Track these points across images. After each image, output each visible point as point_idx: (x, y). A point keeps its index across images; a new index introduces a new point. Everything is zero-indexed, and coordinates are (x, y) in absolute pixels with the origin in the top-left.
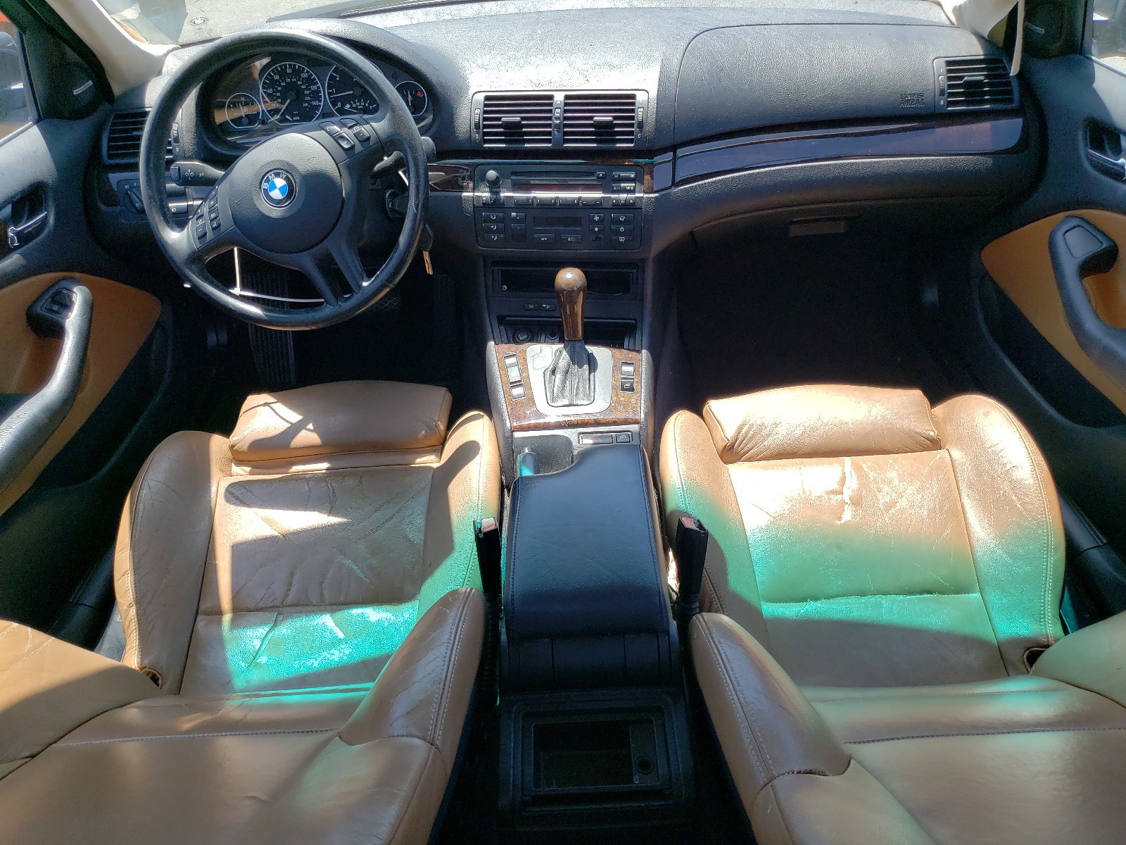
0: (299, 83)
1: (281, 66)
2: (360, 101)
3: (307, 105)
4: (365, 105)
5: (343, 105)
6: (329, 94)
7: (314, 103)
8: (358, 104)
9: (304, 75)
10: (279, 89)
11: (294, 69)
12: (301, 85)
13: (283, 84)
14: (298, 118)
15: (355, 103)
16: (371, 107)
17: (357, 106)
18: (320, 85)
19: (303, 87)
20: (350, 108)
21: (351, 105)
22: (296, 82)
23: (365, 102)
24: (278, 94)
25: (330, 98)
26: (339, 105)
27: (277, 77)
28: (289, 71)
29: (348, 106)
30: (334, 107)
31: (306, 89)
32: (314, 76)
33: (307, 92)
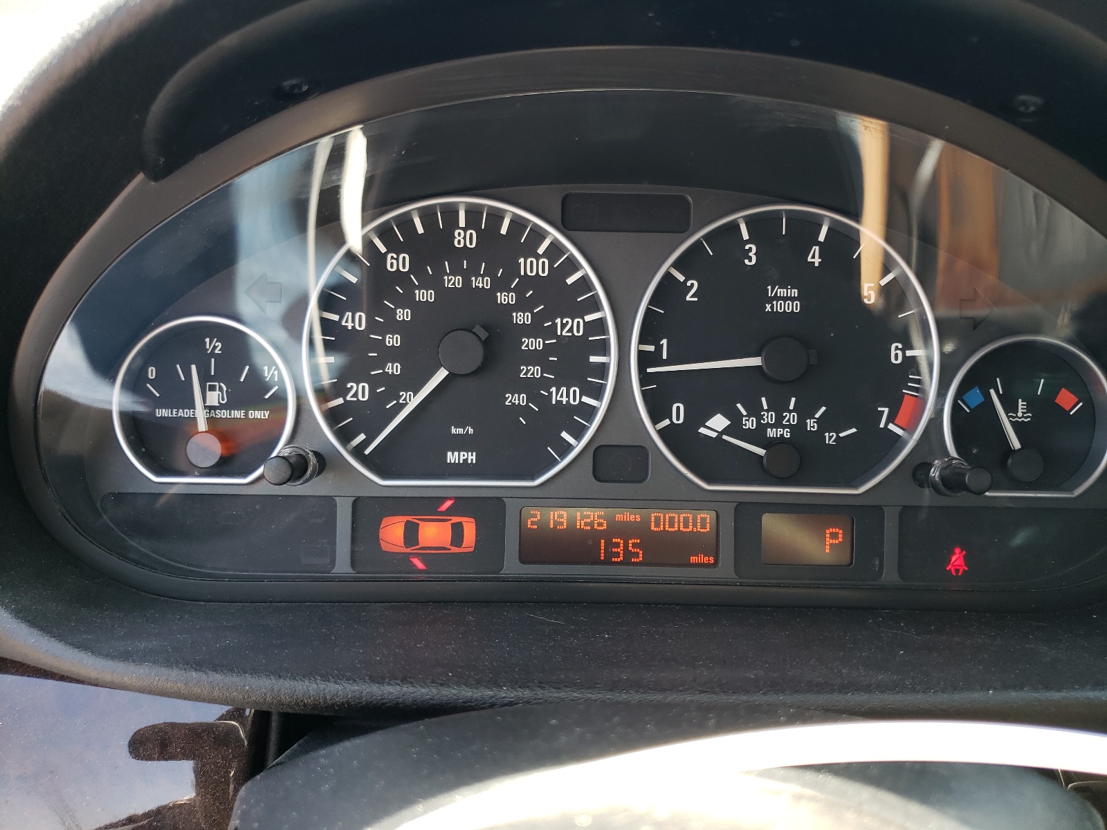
0: (503, 298)
1: (427, 215)
2: (779, 407)
3: (520, 399)
4: (802, 422)
5: (698, 416)
6: (645, 360)
7: (562, 396)
8: (769, 417)
9: (534, 267)
10: (403, 315)
11: (489, 235)
12: (509, 308)
13: (425, 295)
14: (472, 457)
15: (755, 411)
16: (830, 438)
17: (762, 428)
18: (607, 313)
19: (522, 318)
20: (726, 431)
21: (735, 417)
22: (491, 293)
23: (805, 412)
24: (393, 340)
25: (645, 379)
26: (678, 412)
27: (398, 263)
28: (464, 238)
29: (719, 422)
30: (655, 421)
31: (534, 330)
32: (587, 269)
33: (532, 344)
